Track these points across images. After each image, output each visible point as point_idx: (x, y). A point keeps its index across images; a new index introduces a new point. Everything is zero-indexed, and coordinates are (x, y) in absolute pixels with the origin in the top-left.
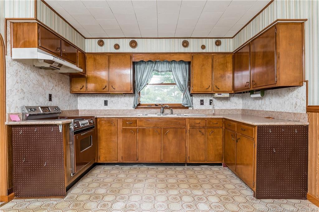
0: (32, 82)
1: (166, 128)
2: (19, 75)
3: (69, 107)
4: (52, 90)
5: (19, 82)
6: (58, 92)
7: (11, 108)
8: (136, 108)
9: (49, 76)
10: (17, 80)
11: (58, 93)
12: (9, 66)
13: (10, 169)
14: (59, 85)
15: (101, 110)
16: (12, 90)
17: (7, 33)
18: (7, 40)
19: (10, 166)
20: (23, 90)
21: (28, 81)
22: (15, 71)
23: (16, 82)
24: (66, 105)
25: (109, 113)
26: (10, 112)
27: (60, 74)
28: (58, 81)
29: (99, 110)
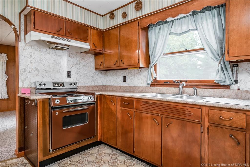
0: (47, 61)
1: (169, 117)
2: (33, 57)
3: (93, 82)
4: (71, 67)
5: (33, 62)
6: (79, 69)
7: (24, 83)
8: (152, 85)
9: (69, 56)
10: (31, 61)
11: (79, 71)
12: (23, 50)
13: (22, 132)
14: (80, 63)
15: (121, 86)
16: (26, 69)
17: (21, 24)
18: (21, 30)
19: (22, 129)
20: (37, 69)
21: (43, 61)
22: (29, 54)
23: (30, 62)
24: (89, 81)
25: (126, 90)
26: (23, 86)
27: (82, 53)
28: (79, 60)
29: (119, 86)
